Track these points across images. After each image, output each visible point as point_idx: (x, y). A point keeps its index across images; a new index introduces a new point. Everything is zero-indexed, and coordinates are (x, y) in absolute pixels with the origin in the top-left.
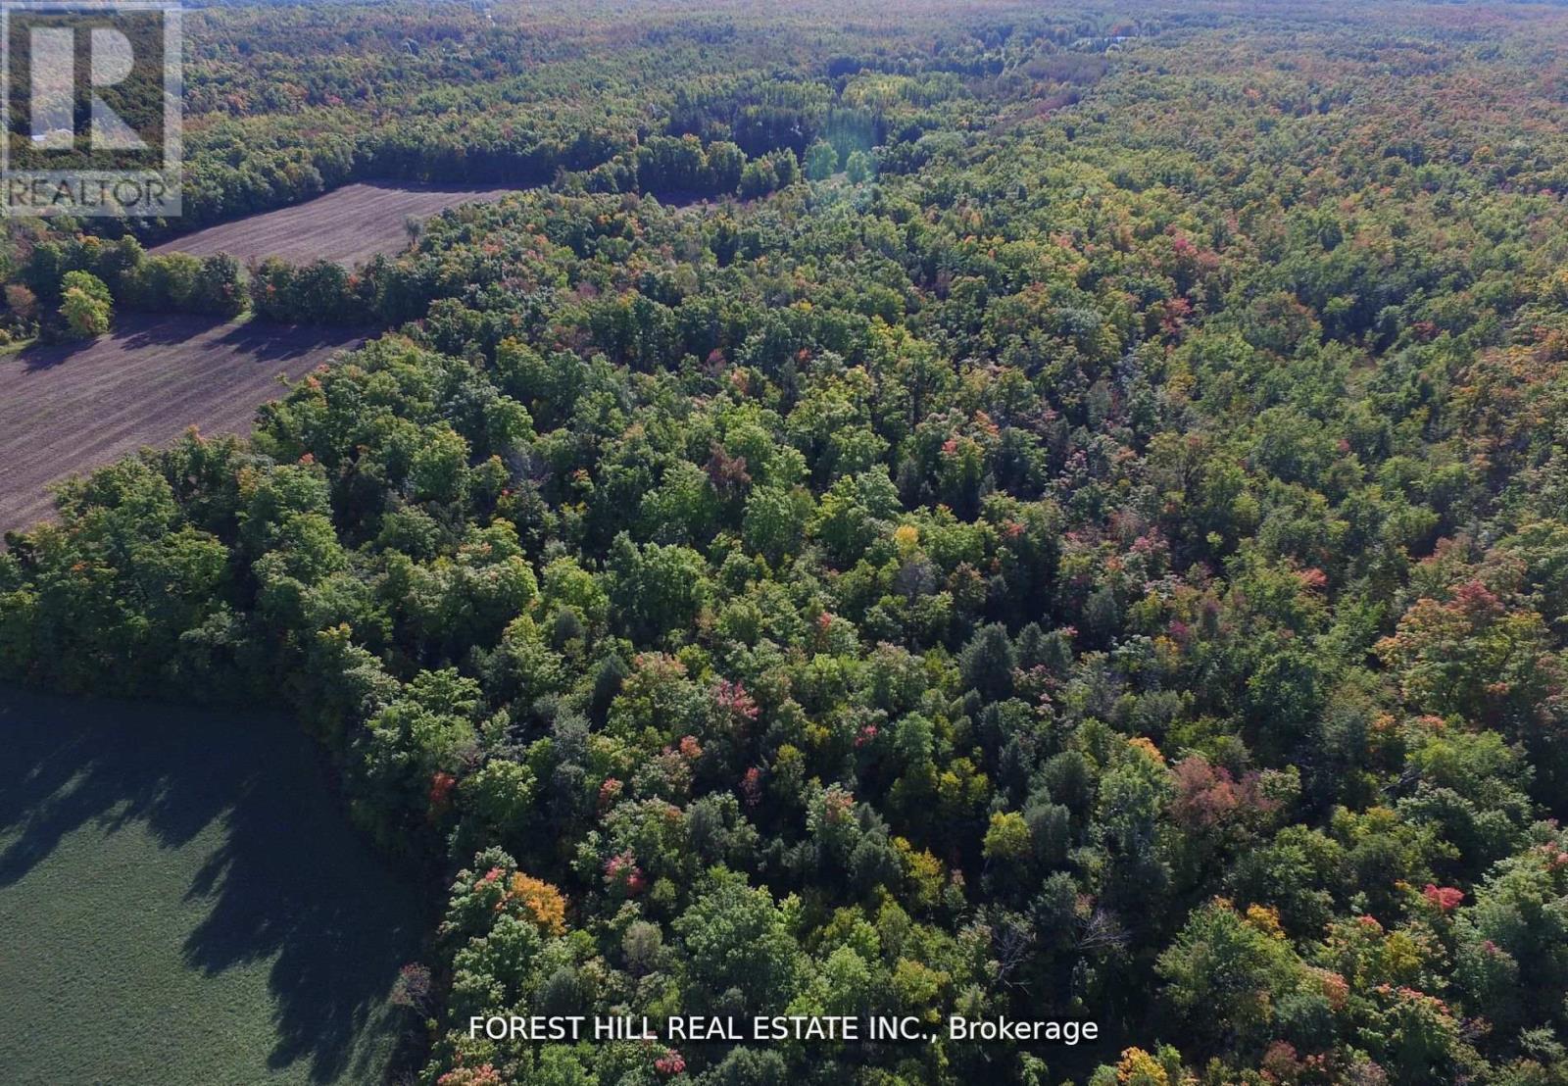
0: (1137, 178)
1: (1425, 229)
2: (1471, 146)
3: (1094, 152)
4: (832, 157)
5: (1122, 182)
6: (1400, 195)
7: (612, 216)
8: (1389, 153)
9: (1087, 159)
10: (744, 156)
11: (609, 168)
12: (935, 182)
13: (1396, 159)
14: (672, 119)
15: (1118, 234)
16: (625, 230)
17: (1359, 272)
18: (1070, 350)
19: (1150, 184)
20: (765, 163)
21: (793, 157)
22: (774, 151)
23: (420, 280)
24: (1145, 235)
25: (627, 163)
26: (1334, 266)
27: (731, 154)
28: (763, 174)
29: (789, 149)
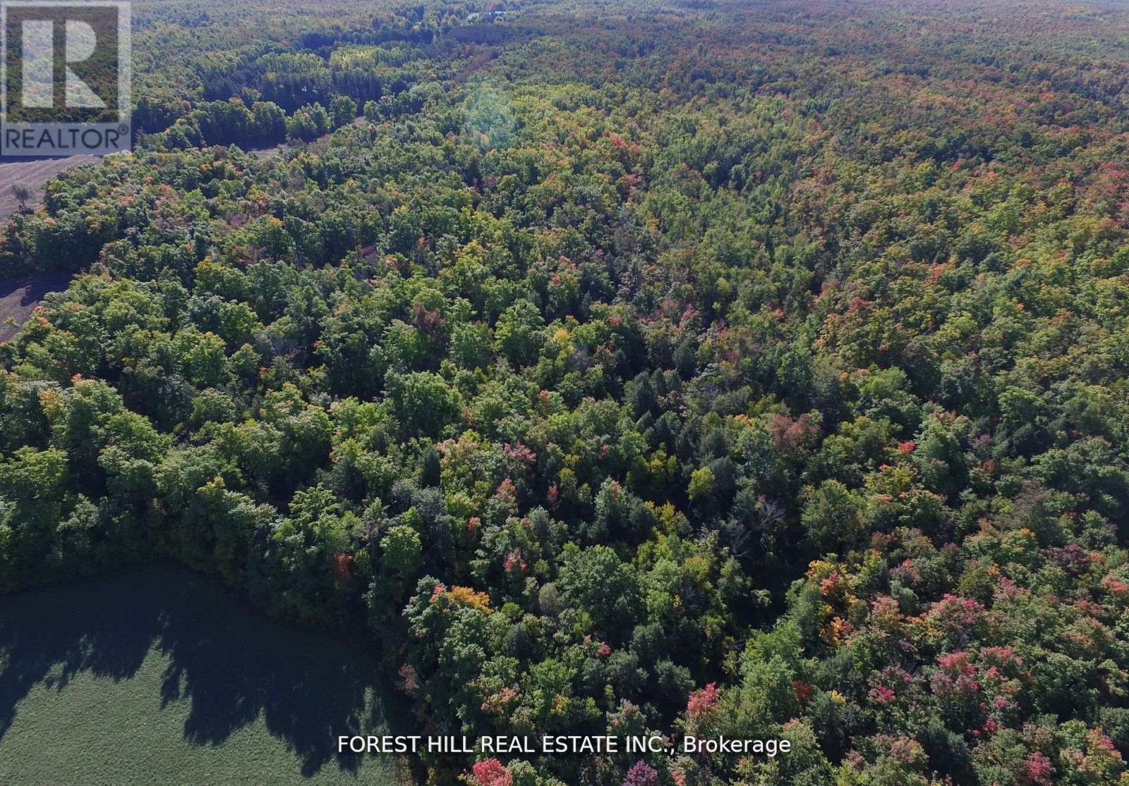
0: (568, 103)
1: (735, 121)
2: (733, 70)
3: (532, 88)
4: (353, 106)
5: (561, 106)
6: (710, 102)
7: (211, 163)
8: (694, 78)
9: (531, 93)
10: (283, 111)
11: (179, 127)
12: (441, 116)
13: (699, 81)
14: (206, 87)
15: (578, 138)
16: (227, 174)
17: (713, 148)
18: (592, 212)
19: (577, 106)
20: (303, 116)
21: (322, 110)
22: (306, 106)
23: (71, 231)
24: (594, 137)
25: (191, 124)
26: (699, 146)
27: (272, 111)
28: (304, 124)
29: (316, 103)
